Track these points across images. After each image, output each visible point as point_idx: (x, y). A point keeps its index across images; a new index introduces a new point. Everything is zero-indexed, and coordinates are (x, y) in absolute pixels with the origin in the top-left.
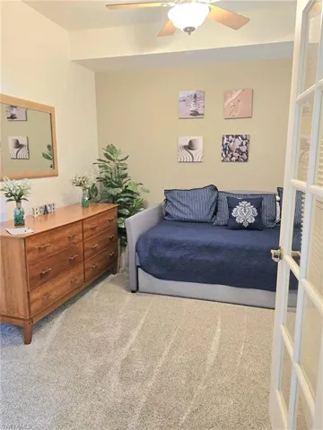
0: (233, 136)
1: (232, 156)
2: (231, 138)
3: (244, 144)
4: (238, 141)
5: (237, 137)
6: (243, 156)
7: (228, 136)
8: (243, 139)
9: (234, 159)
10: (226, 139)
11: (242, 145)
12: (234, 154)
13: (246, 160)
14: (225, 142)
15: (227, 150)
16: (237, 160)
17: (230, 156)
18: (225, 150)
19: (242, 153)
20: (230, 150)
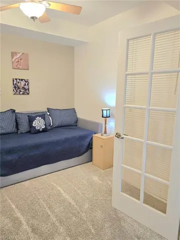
0: (19, 80)
1: (20, 91)
2: (18, 80)
3: (26, 84)
4: (23, 83)
5: (22, 80)
6: (26, 91)
7: (16, 79)
8: (25, 81)
9: (21, 93)
10: (15, 81)
11: (25, 85)
12: (21, 90)
13: (28, 94)
14: (15, 83)
15: (16, 87)
16: (23, 94)
17: (18, 91)
18: (15, 87)
19: (26, 90)
20: (19, 88)
